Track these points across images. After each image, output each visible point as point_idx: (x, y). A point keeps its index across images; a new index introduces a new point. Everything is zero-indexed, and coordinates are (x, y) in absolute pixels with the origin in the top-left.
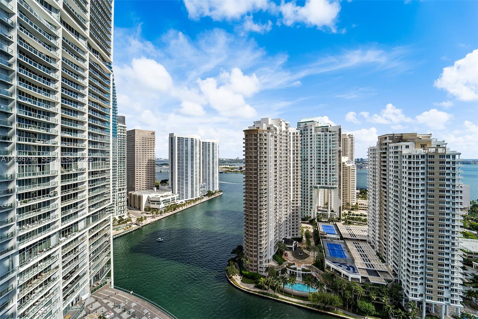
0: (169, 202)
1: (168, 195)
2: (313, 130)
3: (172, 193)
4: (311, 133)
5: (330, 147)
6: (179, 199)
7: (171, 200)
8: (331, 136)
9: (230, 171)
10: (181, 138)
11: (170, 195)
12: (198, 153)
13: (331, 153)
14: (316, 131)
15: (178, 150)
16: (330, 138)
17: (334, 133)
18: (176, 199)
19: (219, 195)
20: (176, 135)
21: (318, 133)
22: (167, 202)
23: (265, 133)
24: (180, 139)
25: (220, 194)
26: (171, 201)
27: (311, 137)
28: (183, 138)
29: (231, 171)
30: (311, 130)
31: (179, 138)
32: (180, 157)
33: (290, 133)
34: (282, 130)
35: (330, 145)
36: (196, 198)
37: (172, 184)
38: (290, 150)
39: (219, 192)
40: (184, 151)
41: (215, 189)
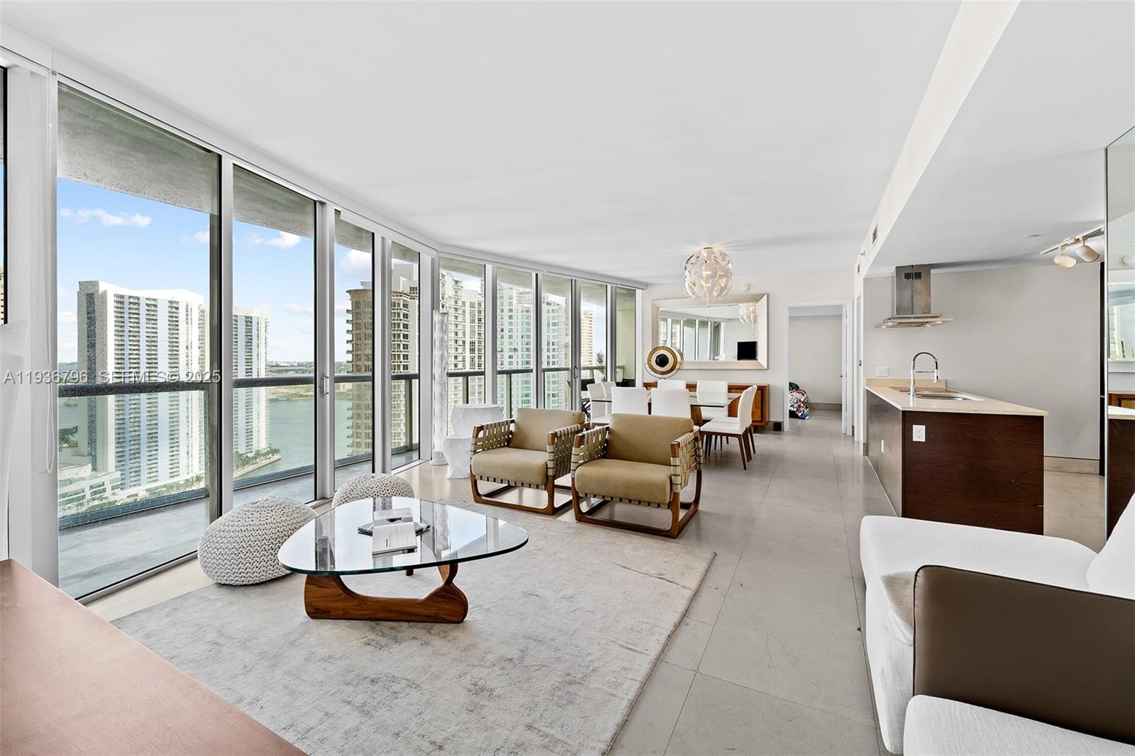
0: (78, 499)
1: (77, 477)
2: (514, 298)
3: (94, 469)
4: (511, 304)
5: (548, 336)
6: (122, 486)
7: (88, 493)
8: (551, 314)
9: (301, 396)
10: (130, 297)
11: (83, 479)
12: (196, 344)
13: (551, 350)
14: (520, 302)
15: (120, 333)
16: (549, 317)
17: (556, 308)
18: (108, 487)
19: (268, 461)
20: (110, 289)
21: (526, 305)
22: (71, 501)
23: (404, 301)
24: (126, 301)
25: (272, 460)
26: (88, 497)
27: (510, 314)
28: (138, 298)
29: (306, 396)
30: (511, 298)
31: (122, 297)
32: (126, 357)
33: (464, 303)
34: (446, 296)
35: (548, 332)
36: (188, 477)
37: (92, 442)
38: (464, 342)
39: (268, 453)
40: (143, 339)
41: (255, 448)
